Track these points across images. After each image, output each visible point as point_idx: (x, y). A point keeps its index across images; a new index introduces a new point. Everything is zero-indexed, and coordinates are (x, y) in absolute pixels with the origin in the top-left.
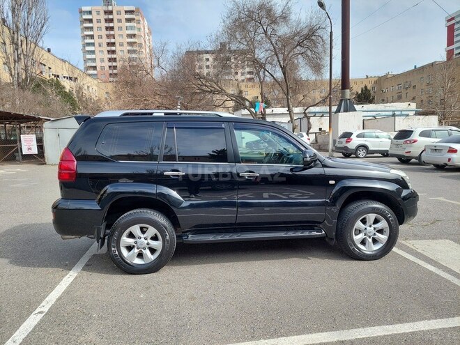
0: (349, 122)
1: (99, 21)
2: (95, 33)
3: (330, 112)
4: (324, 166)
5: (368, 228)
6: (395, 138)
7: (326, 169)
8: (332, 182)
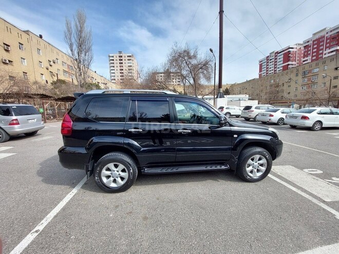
0: (222, 102)
1: (117, 60)
2: (115, 65)
3: (214, 98)
4: (231, 125)
5: (255, 164)
6: (244, 109)
7: (231, 128)
8: (235, 136)
